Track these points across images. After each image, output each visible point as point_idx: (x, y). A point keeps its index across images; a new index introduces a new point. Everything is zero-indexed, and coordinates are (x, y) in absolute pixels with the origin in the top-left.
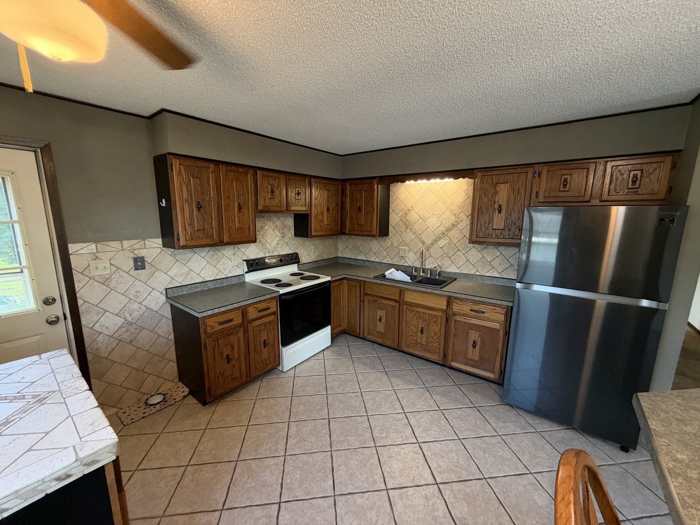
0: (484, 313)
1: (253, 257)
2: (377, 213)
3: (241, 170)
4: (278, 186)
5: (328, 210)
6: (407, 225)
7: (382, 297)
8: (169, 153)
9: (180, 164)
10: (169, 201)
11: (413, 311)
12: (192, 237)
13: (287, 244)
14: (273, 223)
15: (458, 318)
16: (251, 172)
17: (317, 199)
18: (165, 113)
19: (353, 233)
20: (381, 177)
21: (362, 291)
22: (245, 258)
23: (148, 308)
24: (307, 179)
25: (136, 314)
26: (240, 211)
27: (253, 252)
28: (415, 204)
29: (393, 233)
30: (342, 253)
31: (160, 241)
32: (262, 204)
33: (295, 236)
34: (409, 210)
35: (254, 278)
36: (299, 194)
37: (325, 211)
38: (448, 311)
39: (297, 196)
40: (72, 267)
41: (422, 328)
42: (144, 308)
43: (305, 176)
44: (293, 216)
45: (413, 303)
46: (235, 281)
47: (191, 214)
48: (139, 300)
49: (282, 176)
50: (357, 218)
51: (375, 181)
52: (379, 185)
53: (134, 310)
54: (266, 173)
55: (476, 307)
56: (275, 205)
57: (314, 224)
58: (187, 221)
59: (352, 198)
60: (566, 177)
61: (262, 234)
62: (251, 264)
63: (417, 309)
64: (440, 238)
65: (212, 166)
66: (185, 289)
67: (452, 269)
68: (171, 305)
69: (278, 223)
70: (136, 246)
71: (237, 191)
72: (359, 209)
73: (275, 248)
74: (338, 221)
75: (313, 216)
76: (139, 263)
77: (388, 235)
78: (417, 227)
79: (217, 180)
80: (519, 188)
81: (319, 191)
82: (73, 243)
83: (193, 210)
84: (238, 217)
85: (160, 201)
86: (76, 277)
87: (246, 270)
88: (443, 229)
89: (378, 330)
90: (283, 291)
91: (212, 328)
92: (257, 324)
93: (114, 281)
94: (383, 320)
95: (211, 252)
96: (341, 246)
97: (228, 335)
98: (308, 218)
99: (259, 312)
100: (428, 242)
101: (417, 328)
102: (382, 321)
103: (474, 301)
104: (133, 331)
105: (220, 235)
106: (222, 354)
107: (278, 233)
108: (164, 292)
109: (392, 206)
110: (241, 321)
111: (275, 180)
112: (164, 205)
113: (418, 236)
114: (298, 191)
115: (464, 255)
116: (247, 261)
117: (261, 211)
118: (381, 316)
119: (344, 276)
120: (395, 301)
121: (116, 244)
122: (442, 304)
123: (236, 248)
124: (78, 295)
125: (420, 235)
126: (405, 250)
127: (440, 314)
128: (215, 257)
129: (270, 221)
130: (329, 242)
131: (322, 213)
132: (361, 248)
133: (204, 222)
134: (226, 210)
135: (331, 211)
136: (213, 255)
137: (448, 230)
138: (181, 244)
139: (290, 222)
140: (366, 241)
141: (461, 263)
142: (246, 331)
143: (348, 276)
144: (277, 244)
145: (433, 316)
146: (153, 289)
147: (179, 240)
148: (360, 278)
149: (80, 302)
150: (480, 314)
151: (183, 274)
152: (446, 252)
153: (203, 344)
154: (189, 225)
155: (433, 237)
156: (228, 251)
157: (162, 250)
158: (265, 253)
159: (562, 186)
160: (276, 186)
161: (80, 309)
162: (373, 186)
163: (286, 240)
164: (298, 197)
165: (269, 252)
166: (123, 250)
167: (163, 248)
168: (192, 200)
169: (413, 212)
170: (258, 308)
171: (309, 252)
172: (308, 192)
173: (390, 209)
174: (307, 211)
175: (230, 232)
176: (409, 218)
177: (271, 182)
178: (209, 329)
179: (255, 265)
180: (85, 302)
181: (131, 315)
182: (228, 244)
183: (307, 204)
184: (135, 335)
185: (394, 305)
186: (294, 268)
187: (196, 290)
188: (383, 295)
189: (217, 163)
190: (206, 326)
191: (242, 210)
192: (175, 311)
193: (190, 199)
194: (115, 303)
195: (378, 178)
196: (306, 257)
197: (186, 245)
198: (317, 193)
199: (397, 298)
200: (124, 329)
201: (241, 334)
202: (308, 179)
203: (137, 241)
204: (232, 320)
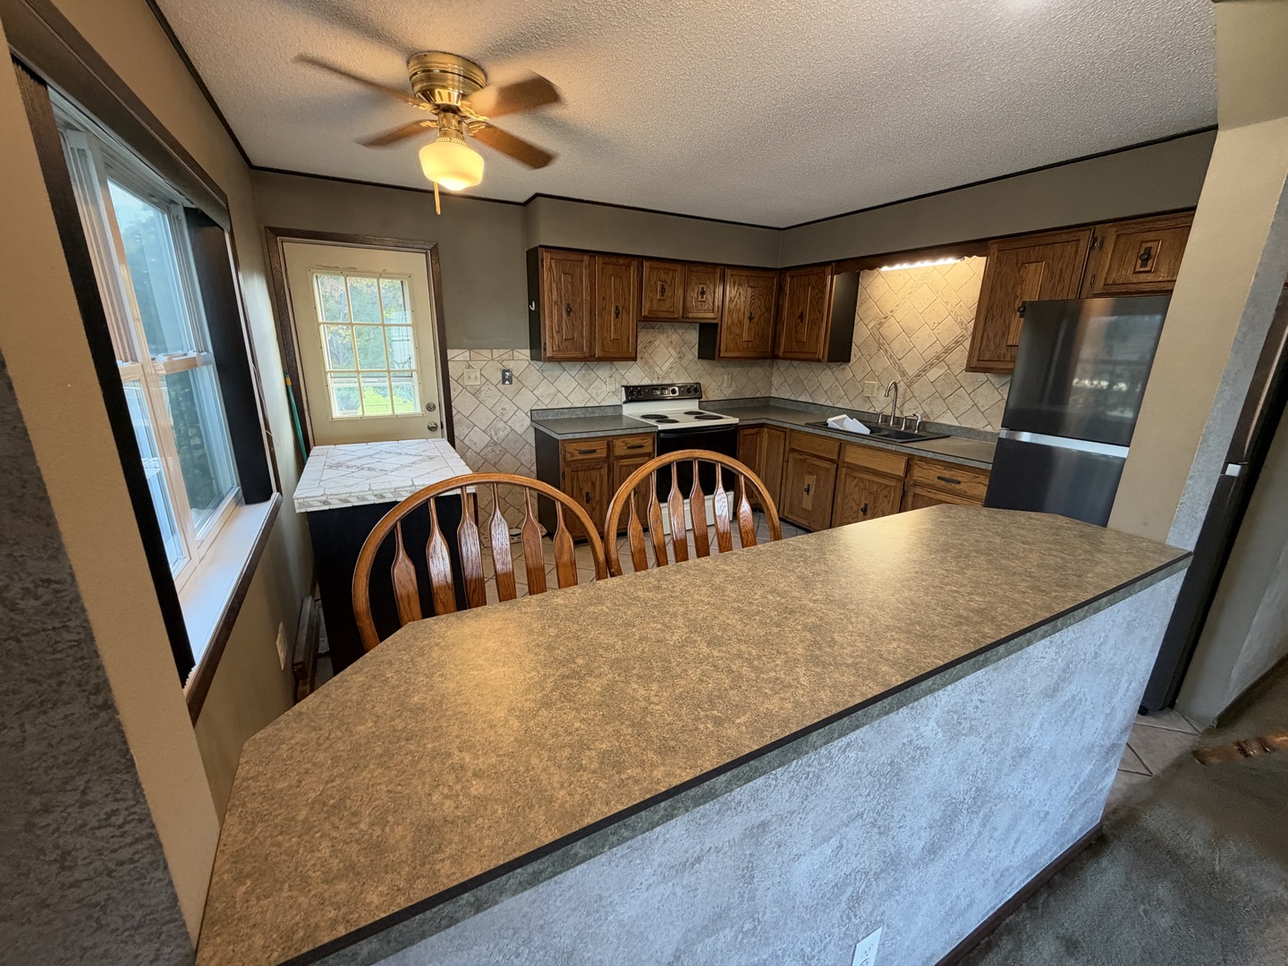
0: (959, 483)
1: (635, 383)
2: (827, 323)
3: (621, 261)
4: (671, 283)
5: (751, 319)
6: (881, 343)
7: (814, 456)
8: (541, 246)
9: (551, 259)
10: (538, 305)
11: (855, 477)
12: (559, 347)
13: (686, 369)
14: (667, 337)
15: (918, 491)
16: (635, 263)
17: (733, 301)
18: (539, 198)
19: (791, 355)
20: (838, 262)
21: (787, 445)
22: (625, 384)
23: (512, 430)
24: (718, 271)
25: (502, 435)
26: (617, 317)
27: (636, 375)
28: (897, 306)
29: (857, 357)
30: (777, 390)
31: (527, 352)
32: (647, 307)
33: (699, 358)
34: (886, 318)
35: (634, 411)
36: (703, 293)
37: (746, 321)
38: (906, 480)
39: (700, 296)
40: (450, 374)
41: (866, 505)
42: (509, 429)
43: (716, 265)
44: (698, 328)
45: (855, 465)
46: (610, 412)
47: (560, 320)
48: (505, 419)
49: (679, 268)
50: (796, 332)
51: (829, 269)
52: (835, 276)
53: (499, 429)
54: (655, 264)
55: (947, 474)
56: (665, 309)
57: (725, 338)
58: (556, 328)
59: (791, 299)
60: (1149, 245)
61: (649, 351)
62: (632, 392)
63: (861, 475)
64: (932, 365)
65: (586, 258)
66: (551, 413)
67: (948, 420)
68: (535, 429)
69: (675, 337)
70: (505, 357)
71: (615, 290)
72: (801, 317)
73: (667, 373)
74: (768, 336)
75: (725, 326)
76: (507, 377)
77: (848, 360)
78: (895, 345)
79: (591, 276)
80: (1061, 271)
81: (738, 289)
82: (451, 349)
83: (562, 315)
84: (614, 325)
85: (530, 304)
86: (453, 384)
87: (624, 399)
88: (938, 348)
89: (804, 507)
90: (662, 427)
91: (572, 455)
92: (625, 463)
93: (483, 393)
94: (812, 492)
95: (583, 372)
96: (776, 380)
97: (590, 469)
98: (716, 330)
99: (629, 448)
100: (912, 372)
101: (858, 505)
102: (810, 493)
103: (946, 464)
104: (498, 453)
105: (591, 347)
106: (581, 490)
107: (673, 352)
108: (529, 414)
109: (859, 310)
110: (605, 455)
111: (668, 273)
112: (533, 309)
113: (896, 363)
114: (703, 288)
115: (969, 394)
116: (627, 388)
117: (646, 319)
118: (809, 485)
119: (762, 421)
120: (832, 461)
121: (486, 353)
122: (898, 468)
123: (614, 370)
124: (453, 404)
125: (899, 360)
126: (873, 386)
127: (893, 483)
128: (588, 377)
129: (663, 333)
130: (757, 372)
131: (741, 323)
132: (805, 383)
133: (573, 329)
134: (601, 315)
135: (756, 320)
136: (584, 375)
137: (948, 351)
138: (548, 355)
139: (693, 336)
140: (814, 370)
141: (963, 409)
142: (610, 470)
143: (768, 422)
144: (671, 368)
145: (883, 487)
146: (519, 408)
147: (545, 350)
148: (785, 425)
149: (454, 412)
150: (953, 485)
151: (549, 395)
152: (939, 390)
153: (561, 472)
154: (558, 332)
155: (921, 364)
156: (603, 372)
157: (530, 364)
158: (653, 379)
159: (1139, 262)
160: (668, 281)
161: (454, 419)
162: (825, 278)
163: (685, 362)
164: (702, 297)
165: (658, 378)
166: (492, 360)
167: (531, 362)
168: (561, 302)
169: (892, 320)
170: (628, 443)
171: (718, 385)
172: (719, 291)
173: (857, 316)
174: (714, 319)
175: (603, 343)
176: (884, 331)
177: (663, 276)
178: (568, 456)
179: (636, 394)
180: (458, 412)
181: (496, 434)
182: (601, 359)
183: (716, 309)
184: (500, 457)
185: (829, 466)
186: (693, 405)
187: (563, 417)
188: (815, 453)
189: (592, 254)
190: (565, 451)
191: (620, 315)
192: (540, 436)
193: (559, 301)
194: (483, 418)
195: (834, 264)
196: (714, 391)
197: (552, 357)
198: (734, 292)
199: (835, 457)
200: (489, 449)
201: (604, 471)
202: (721, 271)
203: (505, 351)
204: (594, 451)
